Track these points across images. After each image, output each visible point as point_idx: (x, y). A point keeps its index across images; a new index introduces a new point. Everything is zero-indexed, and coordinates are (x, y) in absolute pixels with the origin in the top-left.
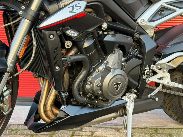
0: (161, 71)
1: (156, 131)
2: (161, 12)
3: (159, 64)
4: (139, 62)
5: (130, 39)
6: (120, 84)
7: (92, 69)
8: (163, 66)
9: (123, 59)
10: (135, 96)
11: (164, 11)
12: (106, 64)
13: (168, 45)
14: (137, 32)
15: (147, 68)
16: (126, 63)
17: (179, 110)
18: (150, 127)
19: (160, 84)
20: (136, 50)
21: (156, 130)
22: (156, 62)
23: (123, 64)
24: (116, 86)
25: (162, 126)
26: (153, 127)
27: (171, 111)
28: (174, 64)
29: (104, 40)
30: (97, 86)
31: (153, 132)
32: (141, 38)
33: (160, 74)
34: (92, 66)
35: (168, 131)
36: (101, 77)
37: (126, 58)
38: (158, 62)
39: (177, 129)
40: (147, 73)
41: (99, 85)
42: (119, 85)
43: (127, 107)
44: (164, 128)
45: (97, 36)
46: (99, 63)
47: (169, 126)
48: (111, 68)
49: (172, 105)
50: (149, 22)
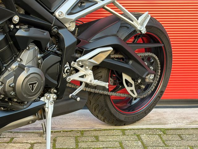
0: (83, 69)
1: (82, 134)
2: (81, 4)
3: (80, 60)
4: (58, 58)
5: (46, 34)
6: (36, 83)
7: (3, 68)
8: (84, 62)
9: (39, 56)
10: (55, 96)
11: (84, 3)
12: (19, 62)
13: (91, 40)
14: (54, 26)
15: (67, 65)
16: (43, 61)
17: (105, 110)
18: (76, 130)
19: (83, 82)
20: (55, 45)
21: (82, 132)
22: (77, 58)
23: (40, 61)
24: (31, 86)
25: (88, 128)
26: (79, 129)
27: (97, 112)
28: (96, 60)
29: (16, 35)
30: (10, 86)
31: (79, 134)
32: (59, 32)
33: (82, 72)
34: (3, 64)
35: (95, 133)
36: (13, 77)
37: (42, 55)
38: (80, 59)
39: (104, 130)
40: (67, 71)
41: (11, 86)
42: (34, 85)
43: (46, 109)
44: (91, 130)
45: (8, 30)
46: (12, 60)
47: (96, 127)
48: (25, 66)
49: (98, 104)
50: (68, 15)
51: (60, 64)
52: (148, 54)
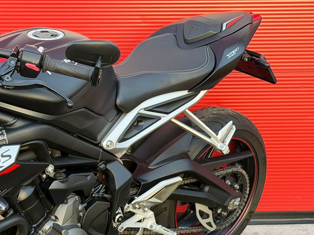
0: (140, 211)
2: (137, 123)
3: (136, 202)
4: (107, 205)
5: (90, 177)
7: (32, 230)
11: (142, 121)
12: (54, 221)
13: (151, 164)
14: (101, 161)
15: (119, 210)
16: (86, 211)
19: (140, 228)
20: (102, 185)
23: (81, 214)
29: (50, 188)
32: (107, 167)
33: (139, 215)
40: (118, 219)
45: (39, 182)
46: (43, 218)
48: (63, 228)
50: (119, 142)
51: (109, 211)
52: (231, 169)
